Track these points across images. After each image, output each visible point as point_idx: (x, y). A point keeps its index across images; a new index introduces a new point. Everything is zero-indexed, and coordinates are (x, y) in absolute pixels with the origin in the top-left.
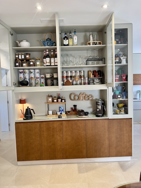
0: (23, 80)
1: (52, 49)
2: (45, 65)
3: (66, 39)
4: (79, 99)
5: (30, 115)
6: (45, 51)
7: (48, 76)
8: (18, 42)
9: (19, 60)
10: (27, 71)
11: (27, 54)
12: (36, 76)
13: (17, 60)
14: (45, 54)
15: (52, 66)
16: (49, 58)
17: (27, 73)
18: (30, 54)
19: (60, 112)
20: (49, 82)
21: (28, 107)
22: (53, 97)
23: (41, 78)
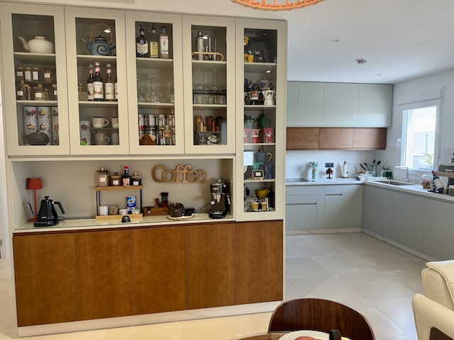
0: (35, 131)
1: (109, 63)
2: (90, 98)
3: (142, 41)
4: (174, 179)
5: (53, 217)
6: (91, 66)
7: (99, 124)
8: (22, 39)
9: (26, 82)
10: (45, 110)
11: (46, 70)
13: (20, 82)
14: (91, 72)
15: (107, 100)
17: (46, 115)
19: (128, 208)
21: (47, 198)
22: (112, 174)
23: (81, 128)
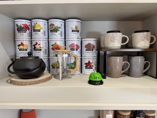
7: (114, 42)
10: (41, 24)
12: (71, 43)
17: (42, 31)
23: (84, 49)
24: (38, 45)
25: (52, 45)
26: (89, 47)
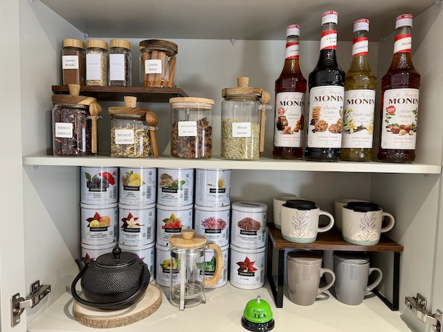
9: (88, 91)
10: (142, 174)
11: (150, 47)
12: (207, 216)
16: (338, 90)
18: (171, 52)
20: (307, 272)
24: (132, 219)
25: (165, 221)
26: (248, 227)
